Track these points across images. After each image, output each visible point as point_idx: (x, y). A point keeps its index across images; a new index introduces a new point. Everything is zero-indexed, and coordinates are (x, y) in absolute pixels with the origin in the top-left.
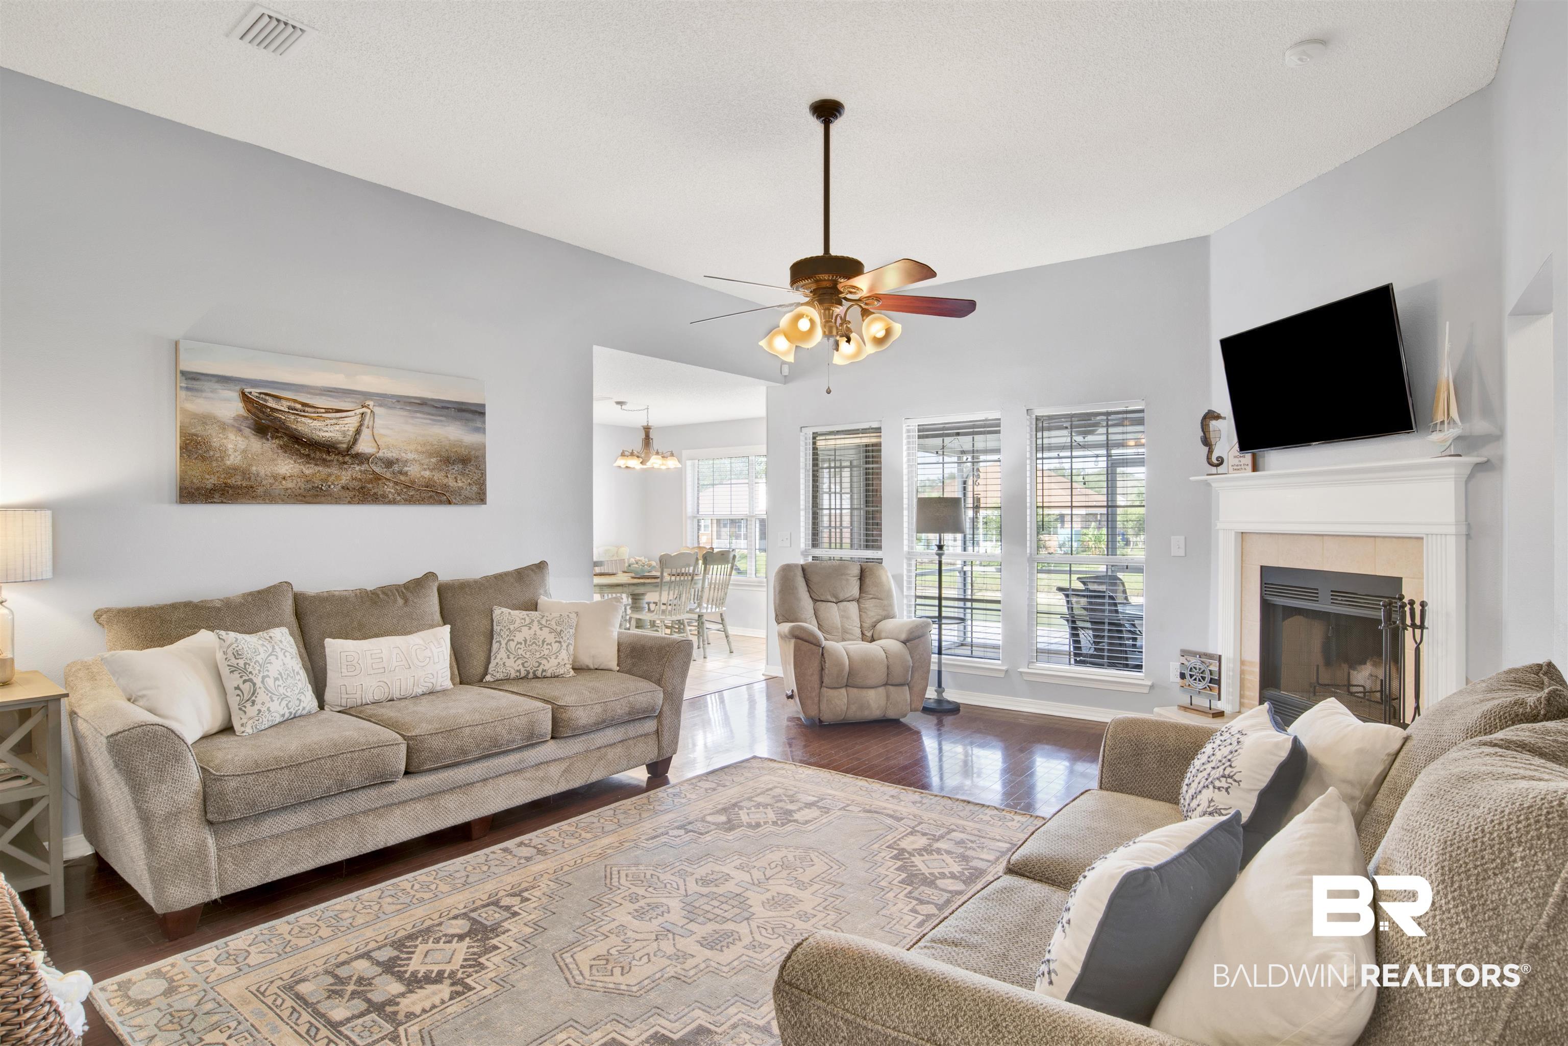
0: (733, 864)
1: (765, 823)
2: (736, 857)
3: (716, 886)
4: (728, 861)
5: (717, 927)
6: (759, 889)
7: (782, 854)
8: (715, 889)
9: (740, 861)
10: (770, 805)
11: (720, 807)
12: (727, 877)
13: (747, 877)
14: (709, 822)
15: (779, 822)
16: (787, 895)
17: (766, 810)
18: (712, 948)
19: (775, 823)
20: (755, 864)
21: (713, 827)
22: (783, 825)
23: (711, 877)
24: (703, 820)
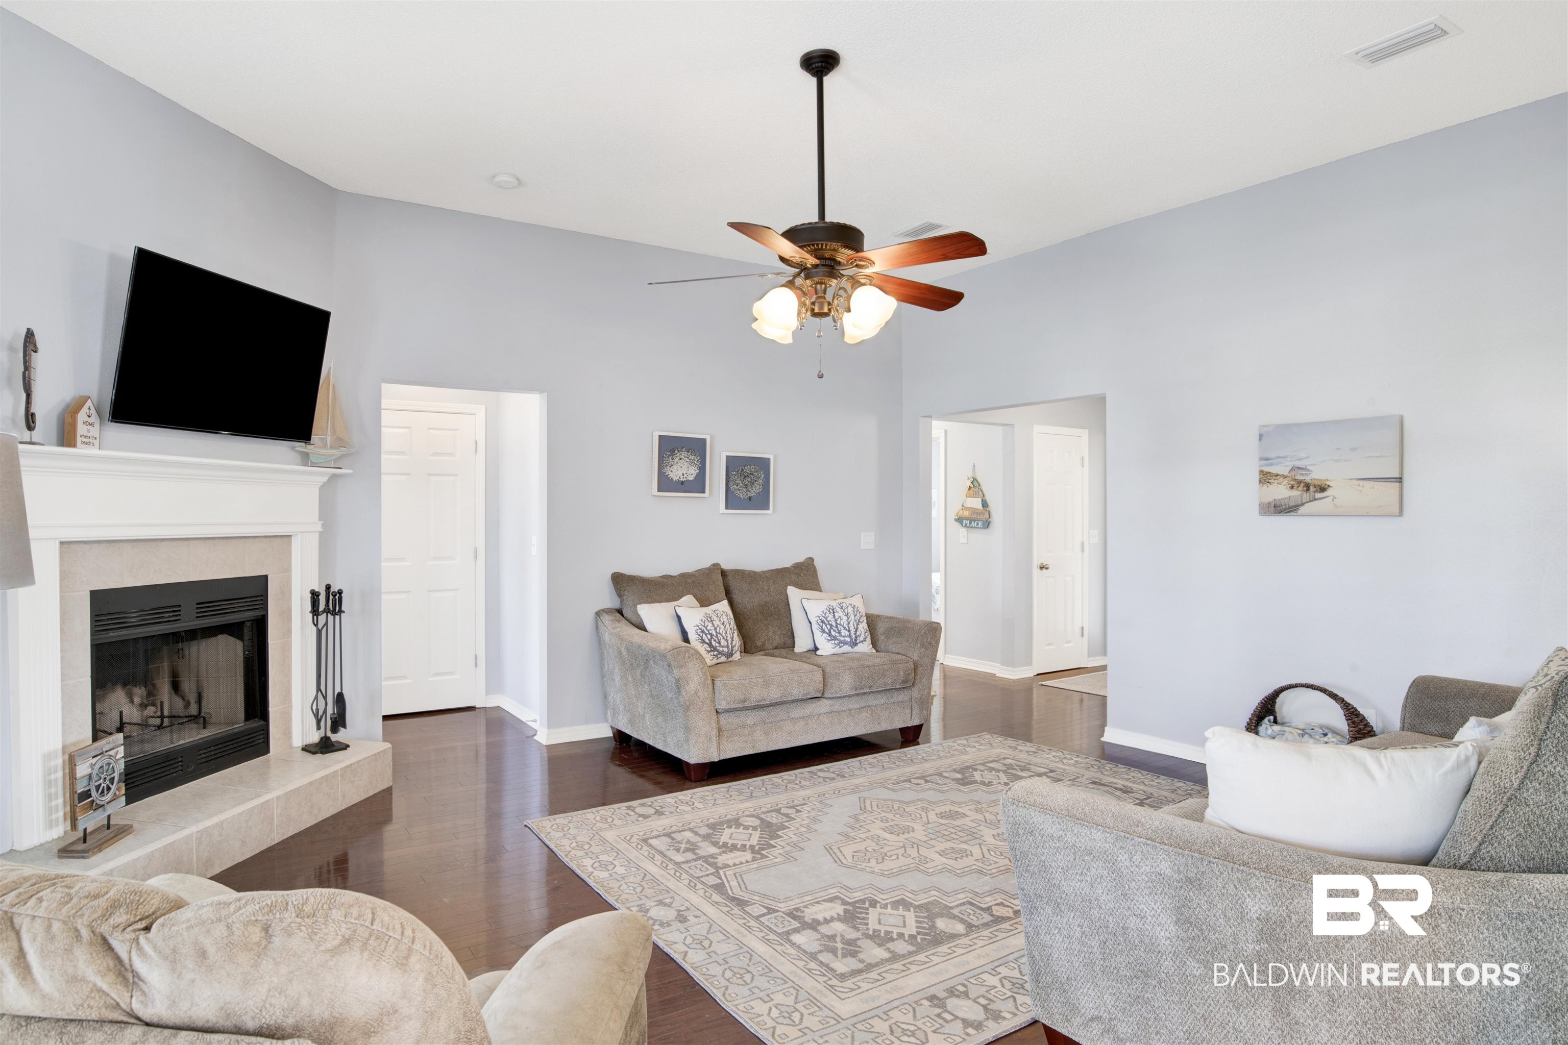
0: (934, 864)
1: (885, 906)
2: (931, 870)
3: (953, 848)
4: (939, 868)
5: (953, 822)
6: (914, 841)
7: (881, 866)
8: (954, 846)
9: (927, 866)
10: (867, 936)
11: (944, 949)
12: (942, 853)
13: (923, 851)
14: (962, 921)
15: (867, 905)
16: (891, 833)
17: (878, 927)
18: (957, 812)
19: (874, 903)
20: (913, 861)
21: (955, 912)
22: (863, 901)
23: (958, 856)
24: (970, 927)
